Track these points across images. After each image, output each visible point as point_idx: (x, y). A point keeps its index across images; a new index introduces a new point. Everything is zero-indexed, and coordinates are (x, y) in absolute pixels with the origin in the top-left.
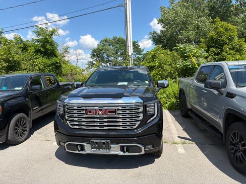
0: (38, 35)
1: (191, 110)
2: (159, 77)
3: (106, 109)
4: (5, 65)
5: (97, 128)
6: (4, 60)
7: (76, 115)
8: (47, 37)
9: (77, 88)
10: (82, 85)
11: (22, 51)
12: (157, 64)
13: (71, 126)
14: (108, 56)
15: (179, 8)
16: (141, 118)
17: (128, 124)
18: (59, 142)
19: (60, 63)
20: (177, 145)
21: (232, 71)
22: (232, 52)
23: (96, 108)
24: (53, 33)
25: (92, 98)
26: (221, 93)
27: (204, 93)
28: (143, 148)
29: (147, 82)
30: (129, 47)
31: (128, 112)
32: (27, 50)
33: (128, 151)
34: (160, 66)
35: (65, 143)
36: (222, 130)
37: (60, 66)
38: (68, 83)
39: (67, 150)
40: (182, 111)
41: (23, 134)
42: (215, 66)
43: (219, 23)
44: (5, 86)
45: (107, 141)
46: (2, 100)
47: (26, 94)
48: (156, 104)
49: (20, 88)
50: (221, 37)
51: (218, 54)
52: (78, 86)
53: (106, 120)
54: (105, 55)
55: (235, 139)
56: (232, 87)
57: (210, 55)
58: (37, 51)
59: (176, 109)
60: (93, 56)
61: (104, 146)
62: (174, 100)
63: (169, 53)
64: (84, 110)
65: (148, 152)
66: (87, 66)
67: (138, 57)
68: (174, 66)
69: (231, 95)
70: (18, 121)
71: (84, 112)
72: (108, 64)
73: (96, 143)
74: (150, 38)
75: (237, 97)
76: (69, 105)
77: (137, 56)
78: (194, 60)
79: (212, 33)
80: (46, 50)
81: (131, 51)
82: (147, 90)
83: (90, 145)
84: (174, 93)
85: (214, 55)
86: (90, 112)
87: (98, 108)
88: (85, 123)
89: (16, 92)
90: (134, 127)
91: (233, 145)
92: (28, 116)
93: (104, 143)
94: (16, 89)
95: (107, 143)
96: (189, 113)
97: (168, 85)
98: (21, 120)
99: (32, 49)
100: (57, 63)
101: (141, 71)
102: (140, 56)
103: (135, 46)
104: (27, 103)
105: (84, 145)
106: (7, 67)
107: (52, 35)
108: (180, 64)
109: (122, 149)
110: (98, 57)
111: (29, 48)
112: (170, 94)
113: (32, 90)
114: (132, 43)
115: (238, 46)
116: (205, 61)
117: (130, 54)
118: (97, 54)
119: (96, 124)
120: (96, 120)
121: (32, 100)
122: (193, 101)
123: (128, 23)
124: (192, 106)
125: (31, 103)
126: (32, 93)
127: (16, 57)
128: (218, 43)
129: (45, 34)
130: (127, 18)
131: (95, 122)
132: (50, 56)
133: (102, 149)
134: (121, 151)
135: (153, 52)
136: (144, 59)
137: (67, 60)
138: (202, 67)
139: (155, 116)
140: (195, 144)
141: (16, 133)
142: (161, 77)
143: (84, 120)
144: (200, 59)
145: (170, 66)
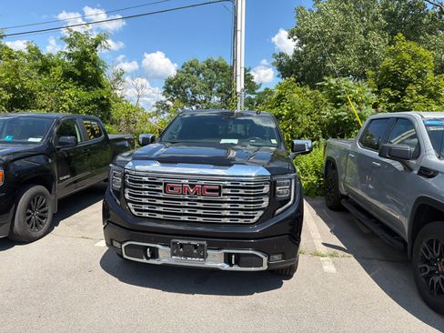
0: (70, 45)
1: (346, 197)
2: (287, 136)
3: (202, 185)
4: (7, 96)
5: (183, 218)
6: (5, 88)
7: (146, 193)
8: (88, 50)
9: (143, 145)
10: (153, 140)
11: (40, 73)
12: (285, 112)
13: (136, 213)
14: (195, 93)
15: (331, 12)
16: (265, 204)
17: (241, 213)
18: (111, 240)
19: (108, 100)
20: (321, 258)
21: (431, 129)
22: (421, 97)
23: (183, 181)
24: (97, 42)
25: (176, 163)
26: (408, 169)
27: (374, 166)
28: (265, 260)
29: (274, 141)
30: (238, 78)
31: (242, 192)
32: (48, 72)
33: (237, 263)
34: (291, 116)
35: (121, 243)
36: (406, 235)
37: (108, 105)
38: (121, 136)
39: (125, 256)
40: (328, 199)
41: (41, 223)
42: (398, 118)
43: (403, 44)
44: (9, 133)
45: (201, 243)
46: (4, 158)
47: (48, 151)
48: (293, 181)
49: (39, 140)
50: (403, 68)
51: (396, 100)
52: (146, 142)
53: (201, 205)
54: (189, 90)
55: (432, 251)
56: (431, 157)
57: (381, 101)
58: (68, 75)
59: (317, 195)
60: (168, 91)
61: (195, 251)
62: (313, 178)
63: (309, 92)
64: (161, 184)
65: (272, 268)
66: (155, 109)
67: (250, 98)
68: (316, 116)
69: (427, 172)
70: (34, 199)
71: (161, 188)
72: (194, 108)
73: (182, 245)
74: (273, 64)
75: (440, 175)
76: (133, 173)
77: (247, 95)
78: (353, 107)
79: (388, 62)
80: (85, 74)
81: (240, 84)
82: (275, 157)
83: (168, 249)
84: (315, 166)
85: (389, 102)
86: (172, 188)
87: (187, 181)
88: (161, 209)
89: (32, 147)
90: (252, 221)
91: (427, 262)
92: (50, 192)
93: (195, 247)
94: (31, 140)
95: (202, 246)
96: (343, 202)
97: (311, 150)
98: (38, 198)
99: (59, 70)
100: (103, 98)
101: (257, 121)
102: (253, 97)
103: (248, 79)
104: (48, 167)
105: (157, 249)
106: (9, 101)
107: (96, 46)
108: (328, 113)
109: (228, 259)
110: (176, 93)
111: (53, 69)
112: (307, 167)
113: (60, 144)
114: (243, 70)
115: (432, 88)
116: (373, 110)
117: (238, 90)
118: (174, 88)
119: (182, 211)
120: (182, 203)
121: (59, 161)
122: (348, 179)
123: (239, 33)
124: (348, 190)
125: (58, 168)
126: (59, 149)
127: (28, 83)
128: (397, 81)
129: (82, 43)
130: (236, 23)
131: (181, 207)
132: (91, 85)
133: (192, 257)
134: (225, 262)
135: (280, 88)
136: (259, 102)
137: (119, 96)
138: (372, 120)
139: (290, 203)
140: (353, 259)
141: (29, 221)
142: (292, 136)
143: (161, 202)
144: (364, 107)
145: (309, 117)
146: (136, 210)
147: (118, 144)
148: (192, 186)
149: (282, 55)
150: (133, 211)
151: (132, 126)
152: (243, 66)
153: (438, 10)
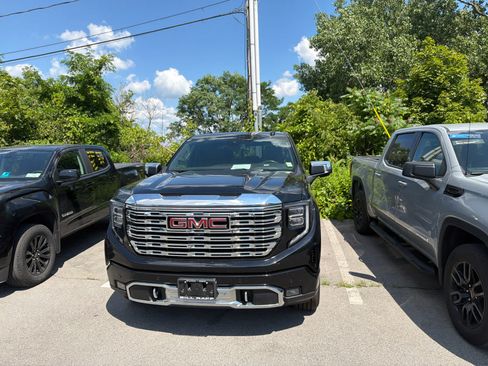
0: (72, 69)
1: (375, 220)
2: (312, 154)
3: (209, 218)
4: (7, 127)
5: (190, 254)
6: (4, 118)
7: (149, 229)
8: (92, 72)
9: (150, 175)
10: (159, 170)
11: (41, 100)
12: (309, 129)
13: (139, 251)
14: (211, 112)
16: (277, 235)
17: (252, 246)
18: (116, 281)
19: (115, 125)
20: (348, 289)
21: (457, 143)
22: (456, 105)
23: (188, 214)
24: (102, 64)
25: (180, 195)
26: (434, 187)
27: (401, 186)
28: (281, 295)
29: (289, 164)
30: (254, 95)
31: (252, 222)
32: (50, 98)
33: (251, 300)
34: (315, 132)
35: (126, 284)
36: (436, 258)
37: (117, 131)
38: (131, 164)
39: (130, 298)
40: (357, 223)
41: (42, 265)
42: (423, 133)
43: (433, 49)
44: (6, 169)
45: (210, 280)
47: (48, 186)
48: (307, 208)
49: (37, 175)
50: (435, 75)
51: (428, 109)
52: (152, 172)
53: (208, 239)
54: (205, 109)
55: (462, 277)
56: (457, 174)
57: (412, 111)
58: (71, 101)
59: (346, 218)
60: (182, 110)
61: (204, 290)
62: (341, 200)
63: (332, 105)
64: (164, 218)
65: (290, 303)
66: (170, 131)
67: (272, 115)
68: (342, 132)
69: (455, 191)
70: (33, 239)
71: (165, 223)
72: (212, 128)
73: (189, 284)
74: (295, 77)
75: (466, 194)
76: (135, 208)
77: (269, 112)
78: (381, 120)
79: (418, 68)
80: (89, 98)
81: (256, 101)
82: (290, 181)
83: (176, 289)
84: (343, 187)
85: (422, 111)
86: (176, 223)
87: (192, 214)
88: (166, 246)
89: (30, 183)
90: (264, 253)
91: (459, 288)
92: (52, 230)
93: (204, 285)
94: (29, 175)
95: (211, 283)
96: (372, 226)
97: (330, 171)
98: (39, 238)
99: (61, 96)
100: (109, 124)
101: (276, 143)
102: (275, 113)
103: (266, 92)
104: (49, 204)
105: (164, 289)
106: (9, 132)
107: (100, 68)
108: (354, 128)
109: (240, 296)
110: (191, 113)
111: (54, 95)
112: (334, 188)
113: (62, 178)
114: (259, 87)
115: (468, 95)
116: (404, 122)
117: (255, 108)
118: (189, 106)
119: (188, 246)
120: (188, 238)
121: (60, 197)
122: (379, 202)
123: (252, 47)
124: (377, 212)
125: (59, 204)
126: (60, 184)
127: (28, 112)
128: (429, 88)
129: (85, 66)
130: (249, 36)
131: (187, 242)
132: (97, 110)
133: (201, 296)
134: (238, 300)
135: (301, 104)
136: (282, 118)
137: (129, 120)
138: (398, 135)
139: (305, 232)
140: (382, 288)
141: (29, 264)
142: (317, 154)
143: (165, 238)
144: (393, 119)
145: (333, 133)
146: (139, 248)
147: (126, 173)
148: (198, 219)
149: (304, 66)
150: (136, 249)
151: (145, 152)
152: (259, 82)
153: (470, 9)
